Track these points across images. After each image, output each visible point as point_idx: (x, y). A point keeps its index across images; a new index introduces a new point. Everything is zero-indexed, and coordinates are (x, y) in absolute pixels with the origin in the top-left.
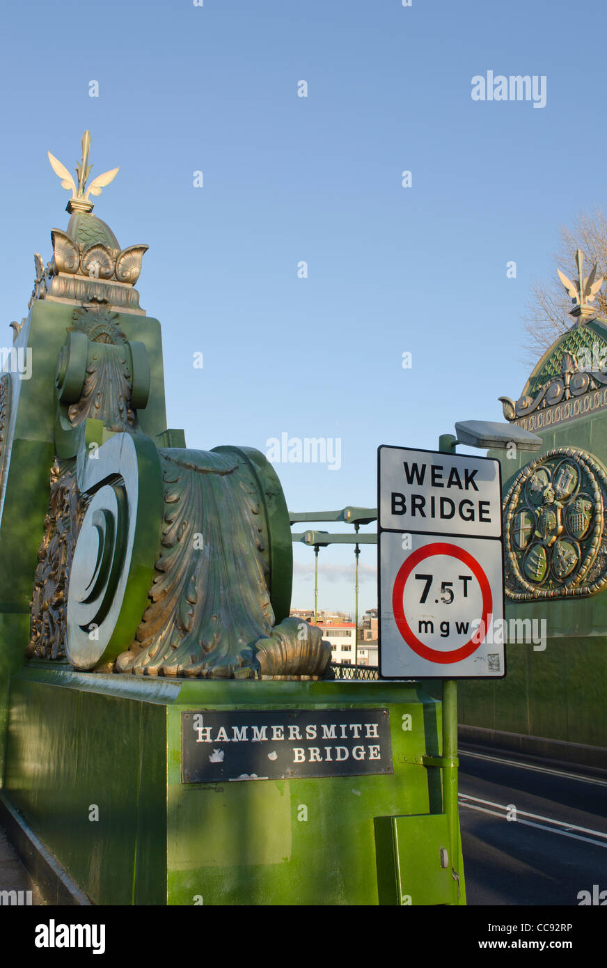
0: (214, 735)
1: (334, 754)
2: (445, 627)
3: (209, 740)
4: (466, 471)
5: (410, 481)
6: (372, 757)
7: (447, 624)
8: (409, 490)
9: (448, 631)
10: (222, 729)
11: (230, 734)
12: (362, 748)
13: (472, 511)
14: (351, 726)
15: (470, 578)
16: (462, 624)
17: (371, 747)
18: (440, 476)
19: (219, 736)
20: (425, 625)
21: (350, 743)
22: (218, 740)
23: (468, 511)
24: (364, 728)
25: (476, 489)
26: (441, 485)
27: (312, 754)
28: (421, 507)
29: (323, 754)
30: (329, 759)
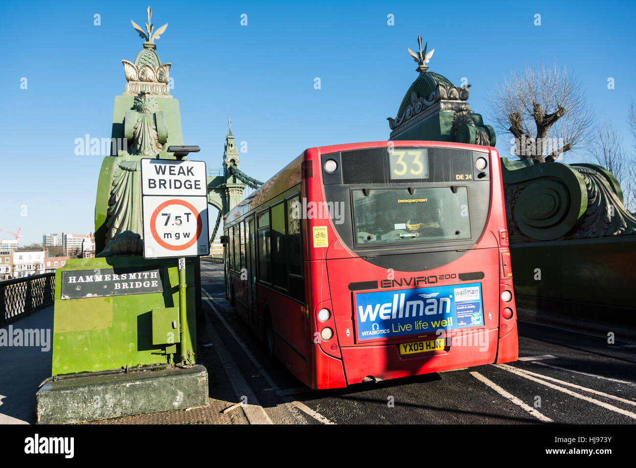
0: (77, 279)
1: (134, 285)
2: (177, 235)
3: (74, 282)
4: (188, 167)
5: (158, 173)
6: (153, 286)
7: (179, 234)
8: (157, 178)
9: (179, 237)
10: (81, 277)
11: (85, 279)
12: (149, 282)
13: (191, 185)
14: (144, 274)
15: (190, 214)
16: (186, 234)
17: (153, 282)
18: (174, 170)
19: (79, 280)
20: (167, 235)
21: (143, 280)
22: (79, 281)
23: (189, 185)
24: (150, 275)
25: (193, 175)
26: (175, 174)
27: (124, 286)
28: (164, 184)
29: (129, 285)
30: (132, 287)
